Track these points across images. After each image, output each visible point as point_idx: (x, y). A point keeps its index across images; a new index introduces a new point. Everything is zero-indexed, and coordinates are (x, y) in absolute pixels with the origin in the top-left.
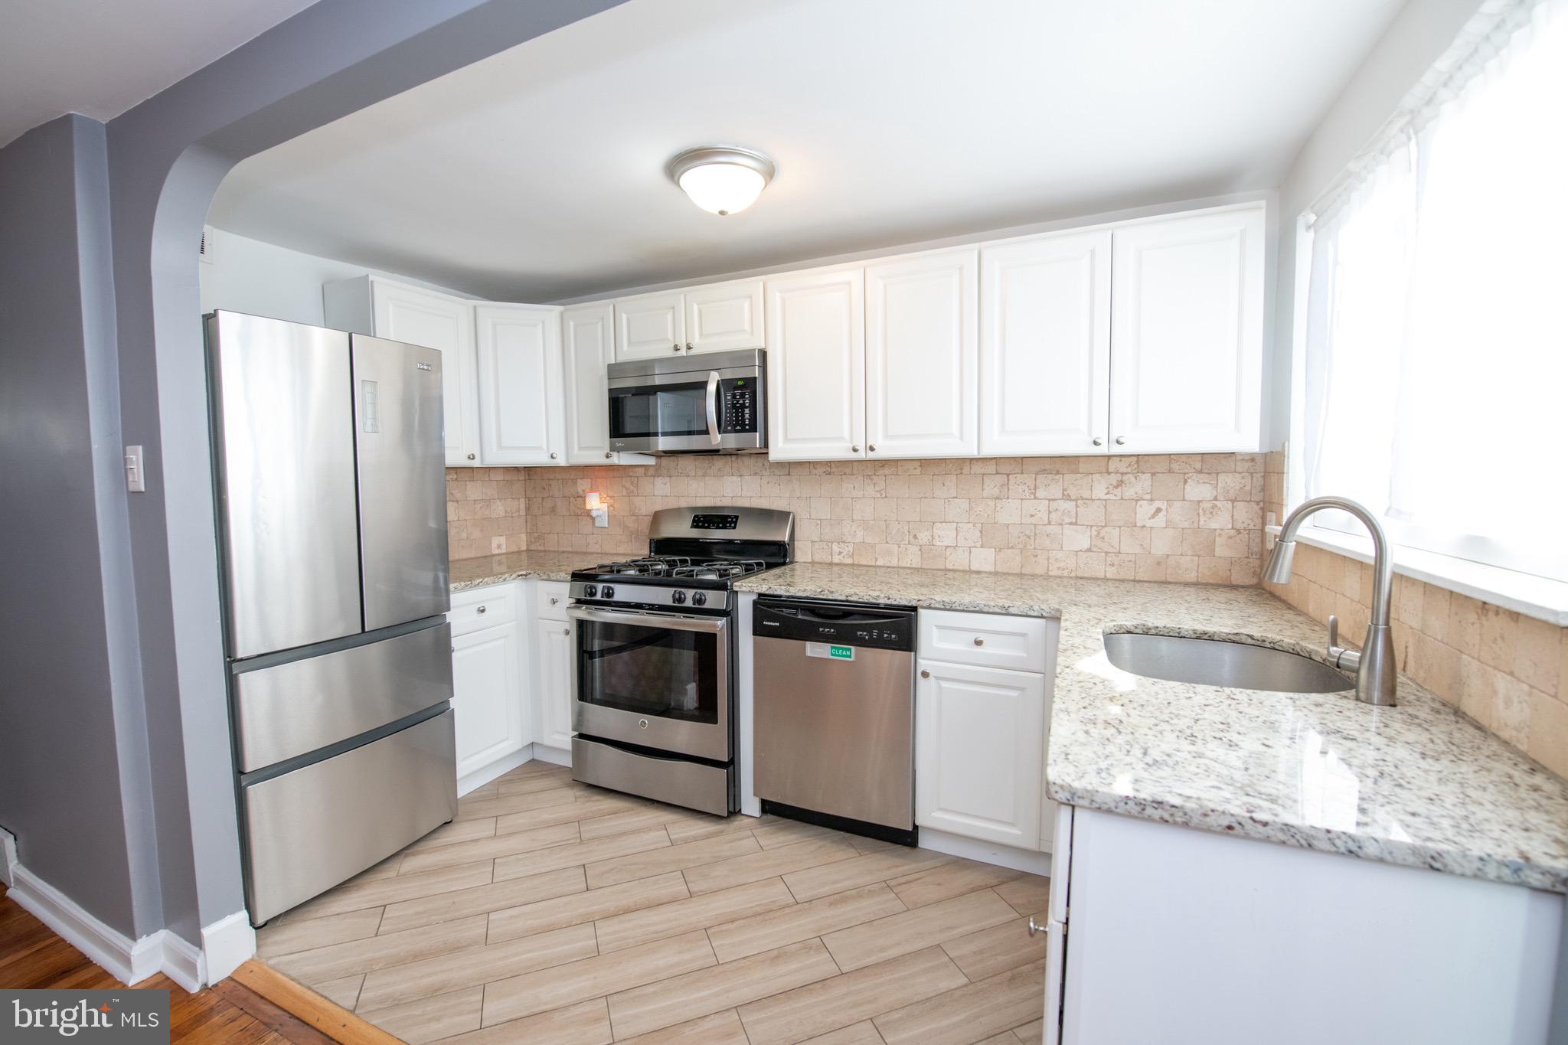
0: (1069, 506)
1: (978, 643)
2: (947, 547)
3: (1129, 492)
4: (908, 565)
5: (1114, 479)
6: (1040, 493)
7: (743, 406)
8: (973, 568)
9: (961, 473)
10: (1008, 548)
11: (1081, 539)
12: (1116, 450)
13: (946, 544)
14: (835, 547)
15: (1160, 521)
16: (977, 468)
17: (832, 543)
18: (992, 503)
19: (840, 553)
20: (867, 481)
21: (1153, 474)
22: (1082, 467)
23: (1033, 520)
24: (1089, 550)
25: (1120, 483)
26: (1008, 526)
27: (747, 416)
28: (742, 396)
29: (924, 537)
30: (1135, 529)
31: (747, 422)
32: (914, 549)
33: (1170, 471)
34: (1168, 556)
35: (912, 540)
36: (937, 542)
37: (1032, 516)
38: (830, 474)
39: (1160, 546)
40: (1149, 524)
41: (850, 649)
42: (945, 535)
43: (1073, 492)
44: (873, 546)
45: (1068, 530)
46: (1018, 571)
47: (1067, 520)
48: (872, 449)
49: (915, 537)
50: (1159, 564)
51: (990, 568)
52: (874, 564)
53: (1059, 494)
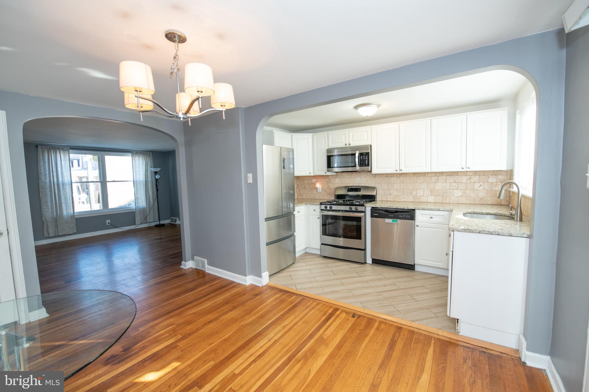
0: (456, 184)
1: (431, 218)
2: (421, 196)
3: (473, 181)
4: (410, 201)
5: (468, 177)
6: (447, 181)
7: (365, 160)
8: (428, 201)
9: (425, 176)
10: (438, 196)
11: (458, 193)
12: (468, 170)
13: (420, 195)
14: (388, 196)
15: (481, 188)
16: (429, 175)
17: (388, 195)
18: (434, 184)
19: (390, 198)
20: (398, 178)
21: (479, 176)
22: (459, 174)
23: (446, 188)
24: (461, 196)
25: (470, 178)
26: (438, 190)
27: (367, 162)
28: (365, 157)
29: (414, 193)
30: (475, 190)
31: (367, 164)
32: (411, 197)
33: (484, 175)
34: (483, 197)
35: (411, 194)
36: (418, 195)
37: (445, 187)
38: (387, 177)
39: (481, 195)
40: (478, 189)
41: (397, 220)
42: (420, 193)
43: (457, 181)
44: (399, 196)
45: (456, 191)
46: (441, 202)
47: (455, 188)
48: (401, 170)
49: (412, 193)
50: (481, 199)
51: (433, 201)
52: (399, 201)
53: (453, 181)
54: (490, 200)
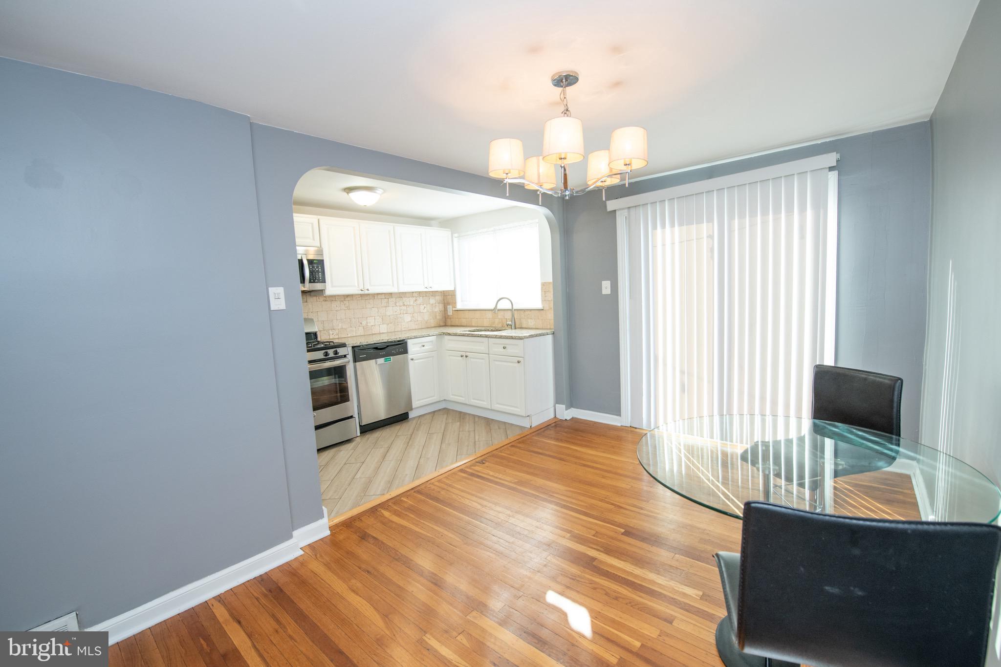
0: (404, 308)
1: (424, 346)
2: (372, 326)
3: (418, 302)
5: (414, 299)
6: (397, 304)
7: (318, 272)
8: (381, 332)
11: (408, 318)
14: (331, 332)
15: (425, 311)
16: (379, 297)
17: (329, 330)
18: (384, 308)
19: (333, 334)
20: (342, 303)
21: (423, 297)
22: (407, 295)
23: (397, 313)
25: (416, 300)
26: (389, 316)
27: (320, 276)
28: (317, 267)
29: (364, 323)
30: (420, 313)
31: (321, 278)
32: (361, 328)
33: (426, 296)
34: (429, 320)
35: (360, 325)
36: (368, 324)
37: (396, 312)
38: (326, 301)
39: (426, 317)
40: (423, 311)
41: (390, 358)
42: (371, 321)
43: (405, 303)
44: (346, 329)
45: (405, 315)
46: (393, 331)
47: (405, 312)
48: (368, 290)
49: (361, 323)
50: (426, 323)
51: (386, 331)
52: (347, 336)
53: (402, 304)
54: (433, 323)
